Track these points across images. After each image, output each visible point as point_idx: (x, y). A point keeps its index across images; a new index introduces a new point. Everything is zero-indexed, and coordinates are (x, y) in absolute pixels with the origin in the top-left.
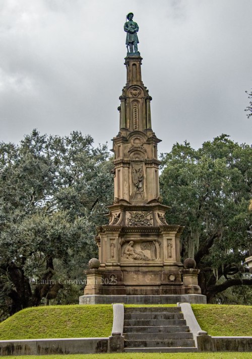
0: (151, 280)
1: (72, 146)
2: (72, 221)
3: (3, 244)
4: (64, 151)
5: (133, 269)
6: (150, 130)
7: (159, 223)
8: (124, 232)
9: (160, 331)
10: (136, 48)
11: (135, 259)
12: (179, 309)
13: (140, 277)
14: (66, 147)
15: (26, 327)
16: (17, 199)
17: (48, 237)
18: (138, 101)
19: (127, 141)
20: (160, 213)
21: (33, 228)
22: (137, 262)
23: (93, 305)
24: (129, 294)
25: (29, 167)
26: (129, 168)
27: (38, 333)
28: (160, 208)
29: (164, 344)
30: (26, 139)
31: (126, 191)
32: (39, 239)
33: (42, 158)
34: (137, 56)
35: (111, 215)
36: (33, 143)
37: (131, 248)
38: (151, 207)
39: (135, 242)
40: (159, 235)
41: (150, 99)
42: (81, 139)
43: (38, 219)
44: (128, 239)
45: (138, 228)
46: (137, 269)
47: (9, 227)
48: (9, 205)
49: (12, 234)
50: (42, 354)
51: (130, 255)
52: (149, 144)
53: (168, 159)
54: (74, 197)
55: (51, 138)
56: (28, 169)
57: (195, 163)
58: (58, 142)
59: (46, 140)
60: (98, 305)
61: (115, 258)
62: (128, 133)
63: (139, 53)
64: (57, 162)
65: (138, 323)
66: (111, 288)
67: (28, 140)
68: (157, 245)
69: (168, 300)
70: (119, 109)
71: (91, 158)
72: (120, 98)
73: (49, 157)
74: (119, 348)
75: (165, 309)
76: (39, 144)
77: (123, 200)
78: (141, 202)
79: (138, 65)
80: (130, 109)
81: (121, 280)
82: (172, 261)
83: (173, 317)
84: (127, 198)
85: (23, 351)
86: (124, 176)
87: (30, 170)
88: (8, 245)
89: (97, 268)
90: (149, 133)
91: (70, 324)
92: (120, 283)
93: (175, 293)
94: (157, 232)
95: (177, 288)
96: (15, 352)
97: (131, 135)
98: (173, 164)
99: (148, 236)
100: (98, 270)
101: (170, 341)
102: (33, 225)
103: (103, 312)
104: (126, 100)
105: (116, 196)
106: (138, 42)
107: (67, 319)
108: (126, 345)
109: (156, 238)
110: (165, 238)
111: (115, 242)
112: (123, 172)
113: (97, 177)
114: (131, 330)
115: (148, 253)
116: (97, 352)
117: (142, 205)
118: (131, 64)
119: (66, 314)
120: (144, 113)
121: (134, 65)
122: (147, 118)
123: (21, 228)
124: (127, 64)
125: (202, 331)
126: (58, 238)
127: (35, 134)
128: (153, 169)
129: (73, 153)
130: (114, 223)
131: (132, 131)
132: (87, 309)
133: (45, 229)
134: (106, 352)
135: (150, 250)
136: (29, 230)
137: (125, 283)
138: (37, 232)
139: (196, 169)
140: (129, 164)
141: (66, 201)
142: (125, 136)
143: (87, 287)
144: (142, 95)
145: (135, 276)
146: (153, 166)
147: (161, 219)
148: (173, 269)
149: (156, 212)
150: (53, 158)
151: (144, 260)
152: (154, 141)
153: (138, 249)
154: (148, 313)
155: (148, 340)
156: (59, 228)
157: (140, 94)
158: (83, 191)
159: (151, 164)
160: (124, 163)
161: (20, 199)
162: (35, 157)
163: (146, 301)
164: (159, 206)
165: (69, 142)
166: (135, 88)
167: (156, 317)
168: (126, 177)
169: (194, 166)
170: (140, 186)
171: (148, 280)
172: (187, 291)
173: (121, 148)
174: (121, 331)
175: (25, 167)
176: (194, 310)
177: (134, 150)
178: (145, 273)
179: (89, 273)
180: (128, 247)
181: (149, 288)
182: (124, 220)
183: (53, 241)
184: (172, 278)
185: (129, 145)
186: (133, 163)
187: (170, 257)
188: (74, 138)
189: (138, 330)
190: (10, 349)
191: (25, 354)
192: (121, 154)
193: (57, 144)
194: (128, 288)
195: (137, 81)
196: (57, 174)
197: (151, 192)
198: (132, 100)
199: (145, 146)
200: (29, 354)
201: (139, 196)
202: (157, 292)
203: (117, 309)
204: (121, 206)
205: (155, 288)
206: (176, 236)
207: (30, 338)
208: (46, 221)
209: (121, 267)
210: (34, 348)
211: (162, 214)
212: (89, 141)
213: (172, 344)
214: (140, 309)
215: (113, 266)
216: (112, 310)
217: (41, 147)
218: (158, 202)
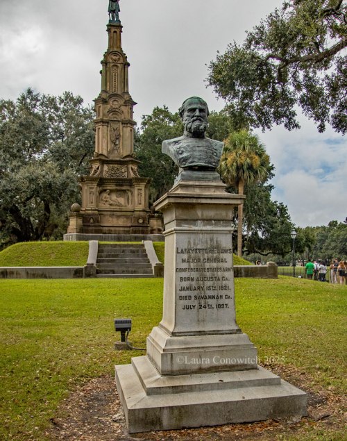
0: (124, 222)
1: (65, 105)
2: (61, 171)
3: (3, 190)
4: (57, 109)
5: (109, 213)
6: (127, 93)
7: (132, 175)
8: (101, 182)
9: (126, 262)
10: (117, 16)
11: (111, 205)
12: (143, 245)
13: (115, 220)
14: (59, 106)
15: (18, 257)
16: (15, 151)
17: (41, 185)
18: (117, 66)
19: (106, 102)
20: (133, 167)
21: (27, 177)
22: (112, 207)
23: (75, 241)
24: (105, 233)
25: (24, 123)
26: (107, 126)
27: (27, 263)
28: (133, 162)
29: (128, 272)
30: (22, 97)
31: (105, 147)
32: (33, 187)
33: (36, 115)
34: (118, 24)
35: (92, 168)
36: (28, 101)
37: (108, 196)
38: (125, 161)
39: (111, 191)
40: (131, 185)
41: (129, 65)
42: (72, 99)
43: (32, 169)
44: (105, 188)
45: (113, 179)
46: (112, 213)
47: (7, 176)
48: (8, 156)
49: (11, 181)
50: (30, 278)
51: (106, 201)
52: (126, 106)
53: (149, 120)
54: (64, 151)
55: (44, 97)
56: (23, 125)
57: (171, 125)
58: (52, 101)
59: (39, 98)
60: (78, 242)
61: (94, 204)
62: (108, 95)
63: (120, 21)
64: (51, 119)
65: (109, 256)
66: (90, 228)
67: (24, 98)
68: (130, 194)
69: (136, 239)
70: (101, 72)
71: (81, 116)
72: (102, 62)
73: (44, 114)
74: (92, 275)
75: (132, 245)
76: (34, 102)
77: (101, 155)
78: (117, 157)
79: (118, 32)
80: (110, 73)
81: (98, 222)
82: (141, 207)
83: (138, 251)
84: (105, 153)
85: (15, 275)
86: (103, 133)
87: (26, 126)
88: (7, 191)
89: (79, 212)
90: (126, 96)
91: (53, 256)
92: (97, 224)
93: (143, 233)
94: (130, 183)
95: (144, 229)
96: (8, 276)
97: (110, 97)
98: (153, 126)
99: (122, 186)
100: (78, 214)
101: (133, 270)
102: (27, 174)
103: (81, 247)
104: (106, 64)
105: (96, 151)
106: (119, 11)
107: (51, 252)
108: (98, 272)
109: (129, 188)
110: (136, 188)
111: (94, 190)
112: (103, 130)
113: (85, 134)
114: (103, 261)
115: (122, 200)
116: (74, 278)
117: (118, 159)
118: (112, 31)
119: (51, 248)
120: (123, 77)
121: (115, 32)
122: (125, 82)
123: (18, 176)
124: (109, 30)
125: (158, 262)
126: (49, 186)
127: (30, 92)
128: (129, 129)
129: (65, 111)
130: (93, 174)
131: (111, 93)
132: (68, 245)
133: (37, 178)
134: (82, 277)
135: (124, 197)
136: (24, 178)
137: (102, 225)
138: (31, 181)
139: (172, 130)
140: (108, 123)
141: (57, 154)
142: (105, 97)
143: (70, 227)
144: (121, 61)
145: (110, 219)
146: (129, 125)
147: (134, 172)
148: (142, 213)
149: (130, 166)
150: (47, 115)
151: (119, 206)
152: (131, 103)
153: (114, 197)
154: (118, 248)
155: (116, 269)
156: (49, 177)
157: (119, 59)
158: (72, 146)
159: (127, 124)
160: (103, 122)
161: (18, 151)
162: (31, 114)
163: (119, 239)
164: (132, 161)
165: (62, 101)
166: (115, 53)
167: (123, 251)
168: (105, 135)
169: (170, 128)
170: (117, 143)
171: (121, 222)
172: (152, 232)
173: (101, 109)
174: (94, 262)
175: (21, 123)
176: (155, 247)
177: (113, 111)
178: (118, 217)
179: (71, 216)
180: (105, 195)
181: (121, 229)
182: (102, 172)
183: (45, 188)
184: (141, 221)
185: (109, 106)
186: (110, 122)
187: (140, 204)
188: (67, 98)
189: (108, 261)
190: (4, 274)
191: (17, 278)
192: (101, 114)
193: (51, 102)
194: (104, 228)
195: (117, 48)
196: (51, 130)
197: (126, 148)
198: (112, 64)
199: (123, 108)
200: (20, 278)
201: (116, 152)
202: (128, 232)
203: (93, 245)
204: (100, 160)
205: (126, 229)
206: (145, 187)
207: (20, 266)
208: (39, 171)
209: (98, 211)
210: (23, 274)
211: (135, 168)
212: (80, 101)
213: (135, 272)
214: (111, 245)
215: (92, 210)
216: (88, 246)
217: (35, 105)
218: (132, 157)
